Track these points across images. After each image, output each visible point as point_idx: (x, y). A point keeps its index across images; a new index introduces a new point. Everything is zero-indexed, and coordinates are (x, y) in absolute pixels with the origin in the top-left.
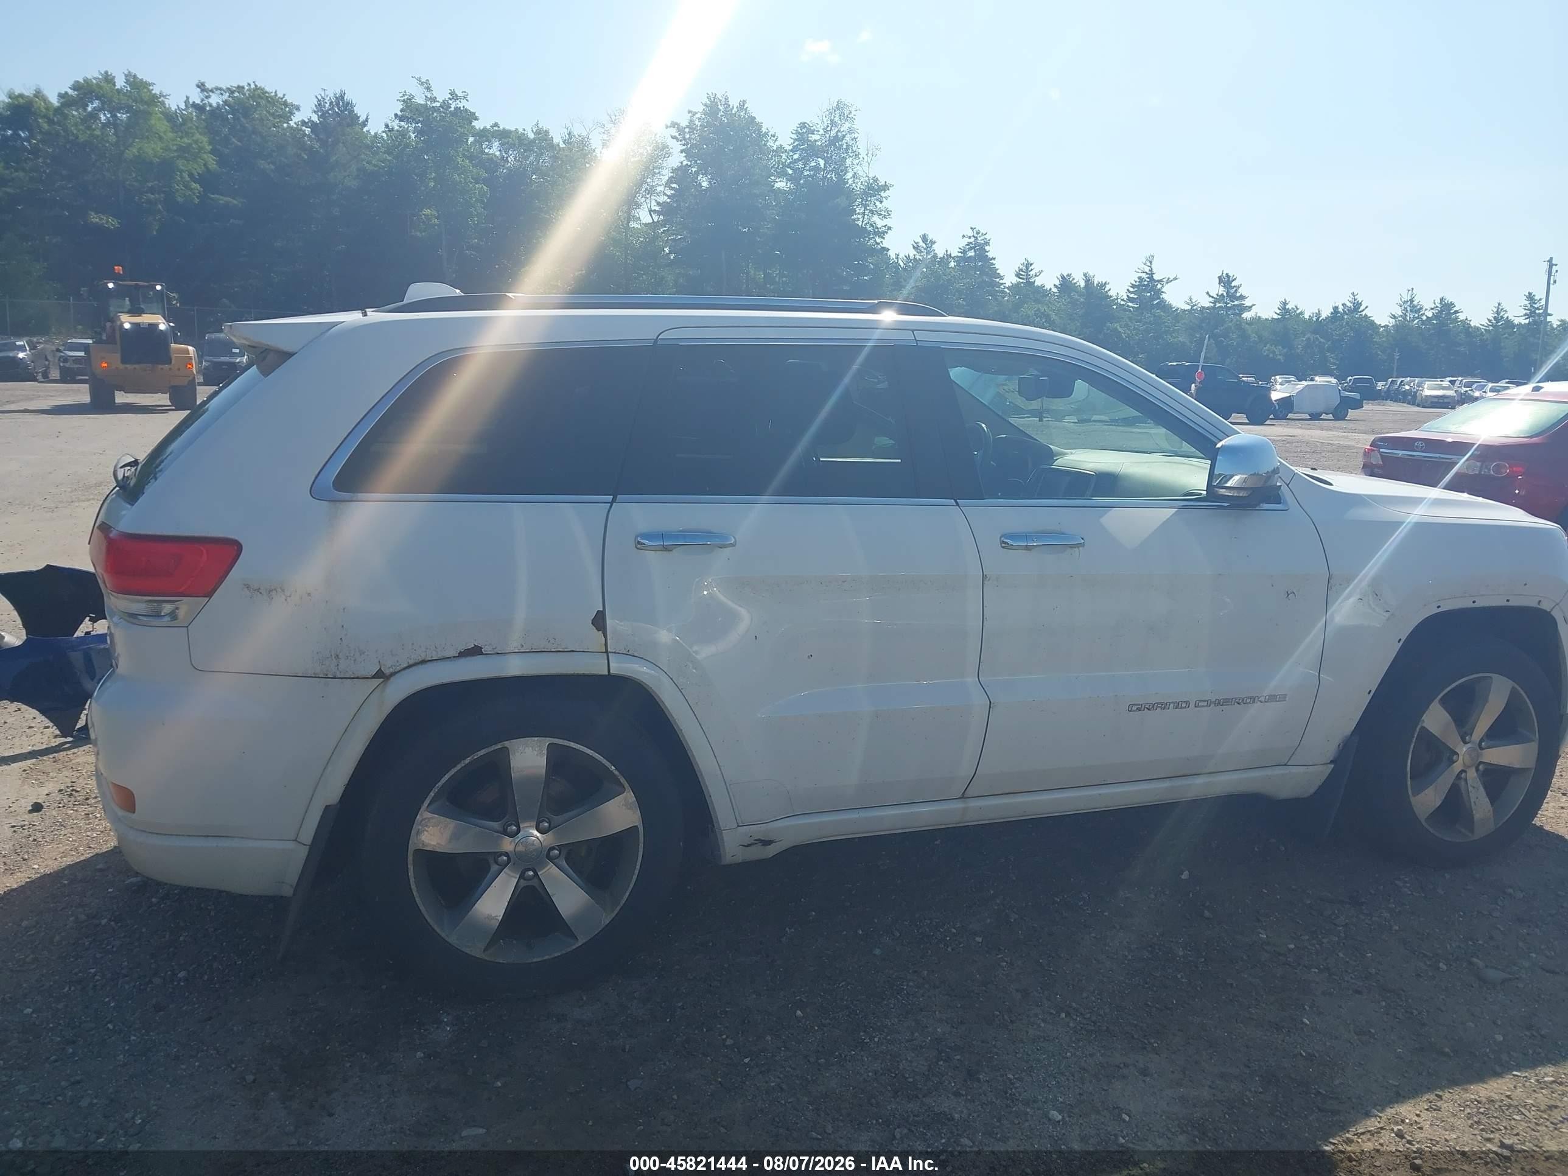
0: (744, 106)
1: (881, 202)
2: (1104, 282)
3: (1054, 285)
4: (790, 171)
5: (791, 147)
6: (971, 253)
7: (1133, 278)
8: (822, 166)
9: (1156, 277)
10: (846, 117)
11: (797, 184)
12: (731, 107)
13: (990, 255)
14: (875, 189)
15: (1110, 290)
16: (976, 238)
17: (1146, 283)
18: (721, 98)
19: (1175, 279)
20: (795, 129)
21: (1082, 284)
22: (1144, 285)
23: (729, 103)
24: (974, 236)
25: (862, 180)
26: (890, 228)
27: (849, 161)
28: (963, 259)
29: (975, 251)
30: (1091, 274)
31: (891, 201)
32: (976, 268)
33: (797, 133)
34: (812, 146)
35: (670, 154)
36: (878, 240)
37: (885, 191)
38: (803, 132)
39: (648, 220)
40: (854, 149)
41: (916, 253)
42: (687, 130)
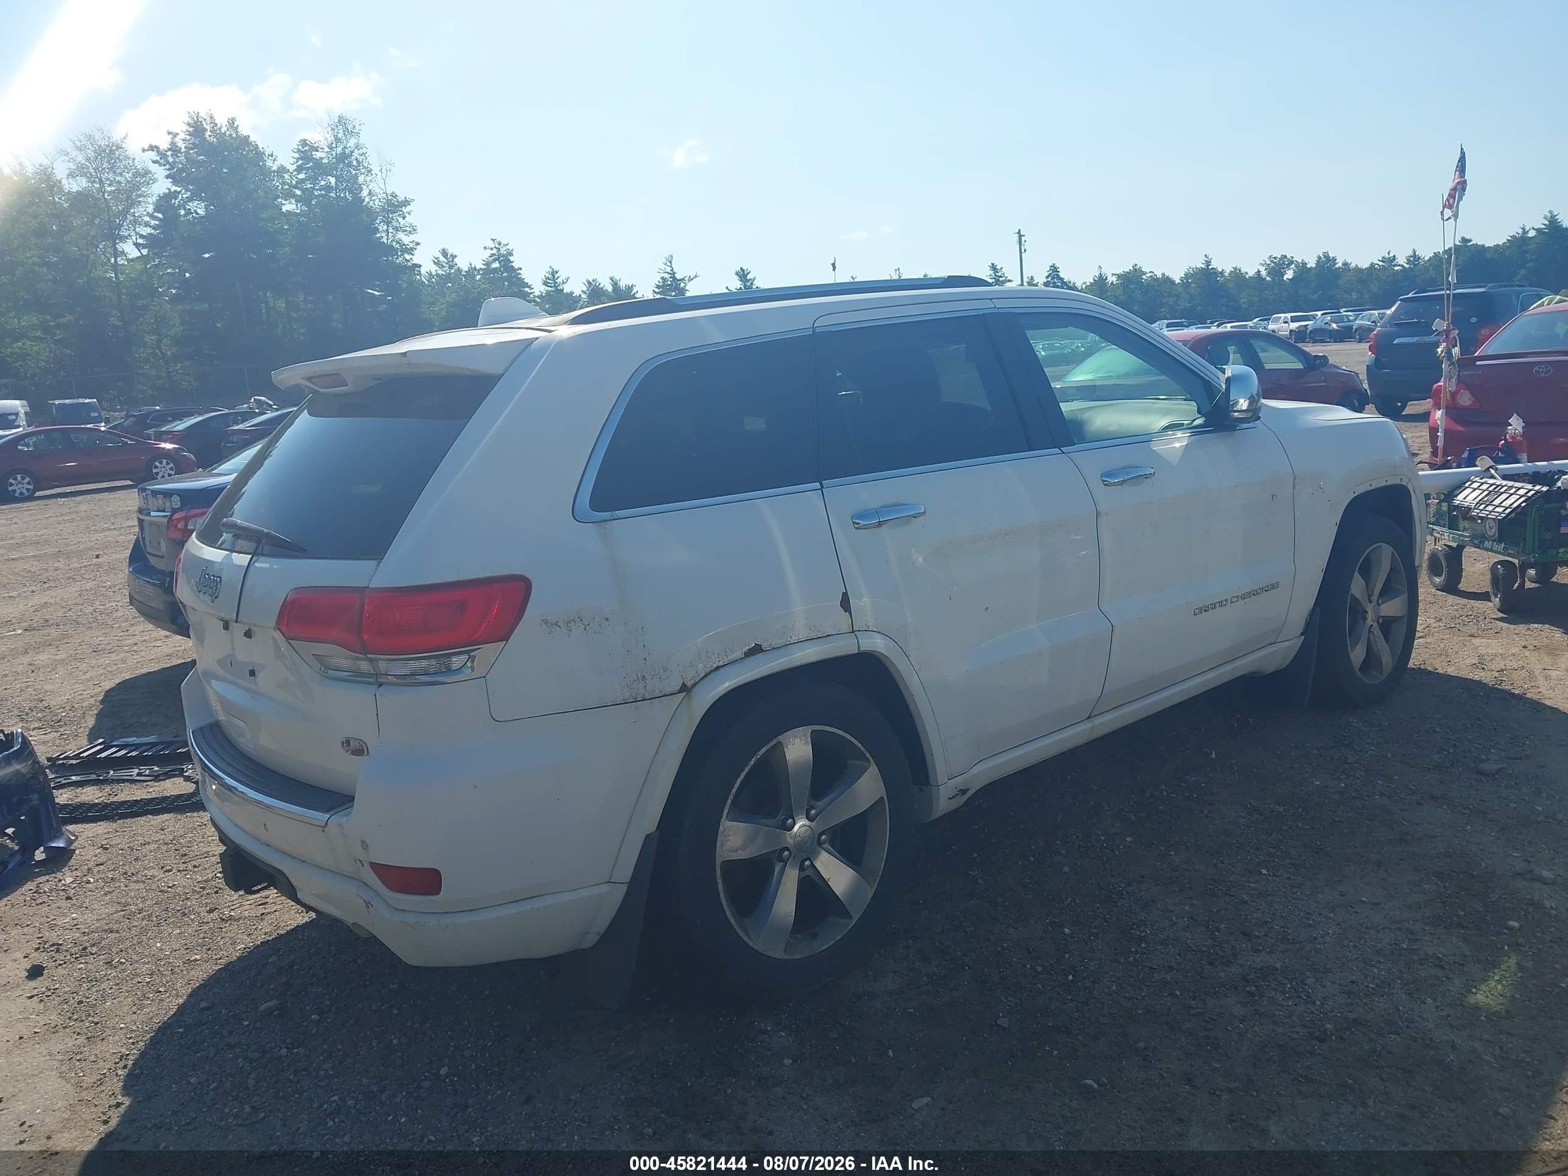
0: (234, 124)
1: (404, 218)
2: (630, 285)
3: (582, 291)
4: (298, 192)
5: (294, 167)
6: (496, 265)
7: (656, 279)
8: (333, 184)
9: (678, 276)
10: (350, 133)
11: (309, 205)
12: (219, 126)
13: (516, 265)
14: (395, 206)
15: (637, 292)
16: (499, 249)
17: (669, 283)
18: (205, 117)
19: (696, 276)
20: (296, 147)
21: (610, 288)
22: (669, 285)
23: (216, 122)
24: (495, 247)
25: (380, 196)
26: (418, 244)
27: (361, 179)
28: (487, 270)
29: (500, 263)
30: (617, 277)
31: (414, 216)
32: (503, 279)
33: (299, 151)
34: (318, 163)
35: (155, 181)
36: (408, 257)
37: (406, 206)
38: (306, 151)
39: (134, 253)
40: (366, 165)
41: (438, 269)
42: (169, 153)
